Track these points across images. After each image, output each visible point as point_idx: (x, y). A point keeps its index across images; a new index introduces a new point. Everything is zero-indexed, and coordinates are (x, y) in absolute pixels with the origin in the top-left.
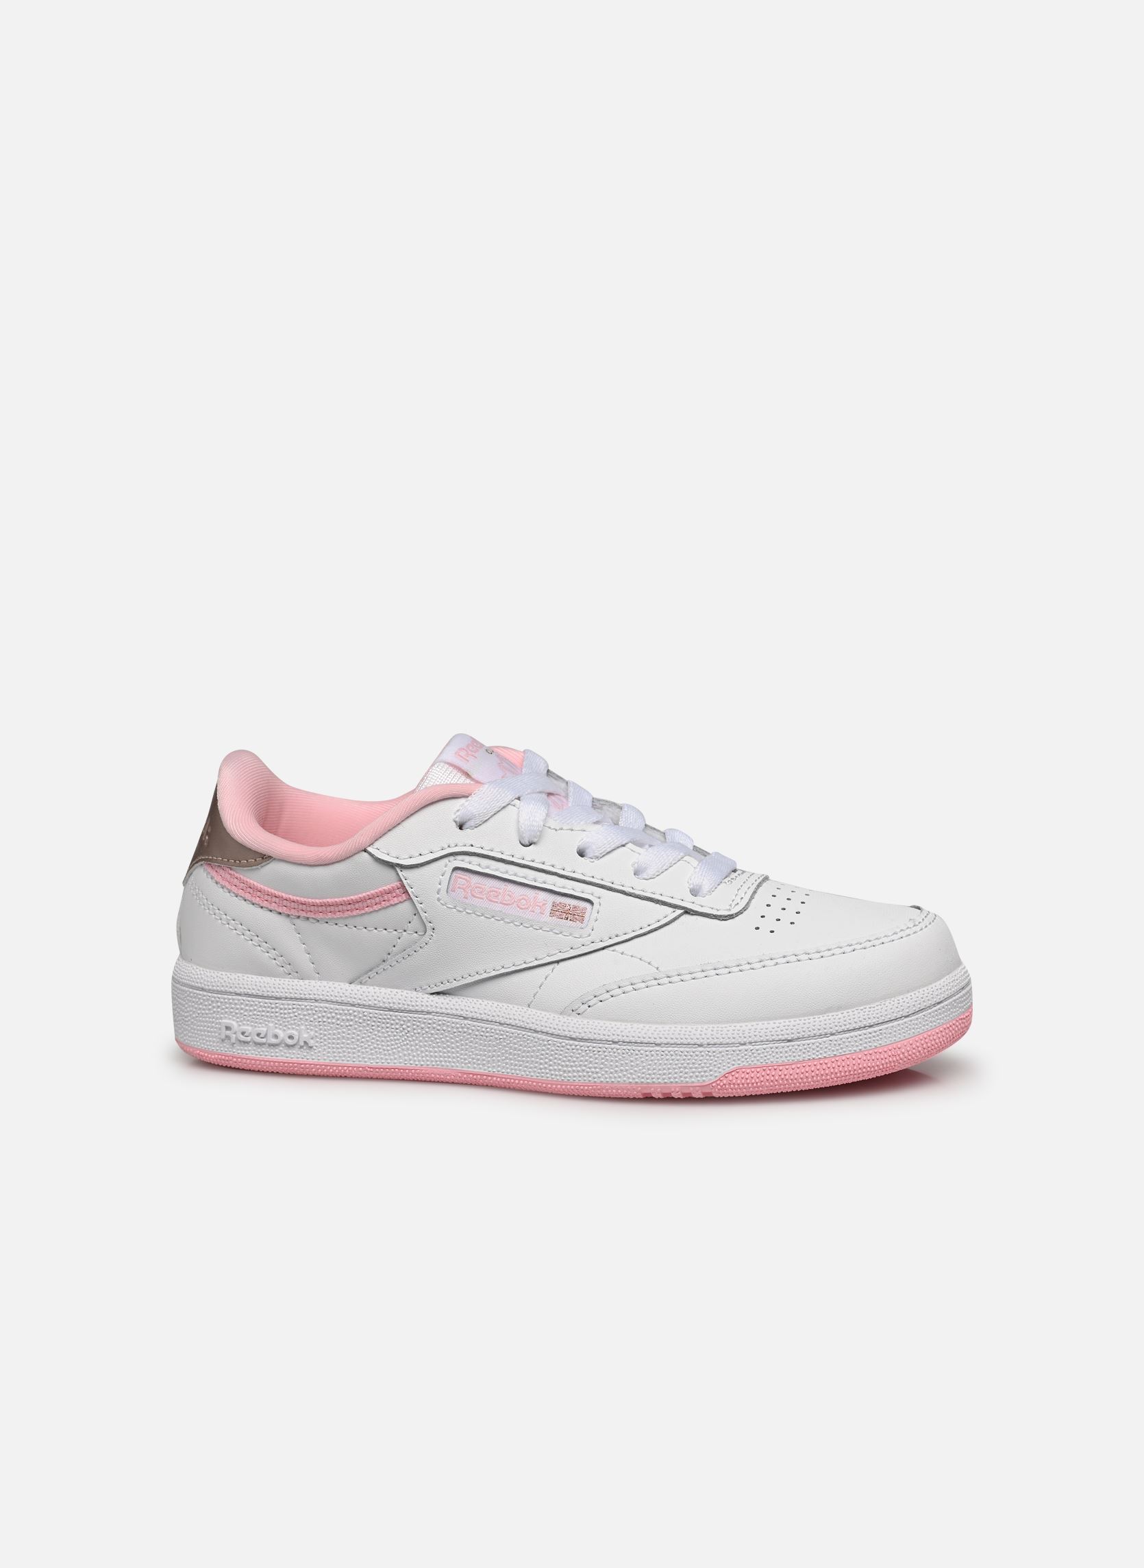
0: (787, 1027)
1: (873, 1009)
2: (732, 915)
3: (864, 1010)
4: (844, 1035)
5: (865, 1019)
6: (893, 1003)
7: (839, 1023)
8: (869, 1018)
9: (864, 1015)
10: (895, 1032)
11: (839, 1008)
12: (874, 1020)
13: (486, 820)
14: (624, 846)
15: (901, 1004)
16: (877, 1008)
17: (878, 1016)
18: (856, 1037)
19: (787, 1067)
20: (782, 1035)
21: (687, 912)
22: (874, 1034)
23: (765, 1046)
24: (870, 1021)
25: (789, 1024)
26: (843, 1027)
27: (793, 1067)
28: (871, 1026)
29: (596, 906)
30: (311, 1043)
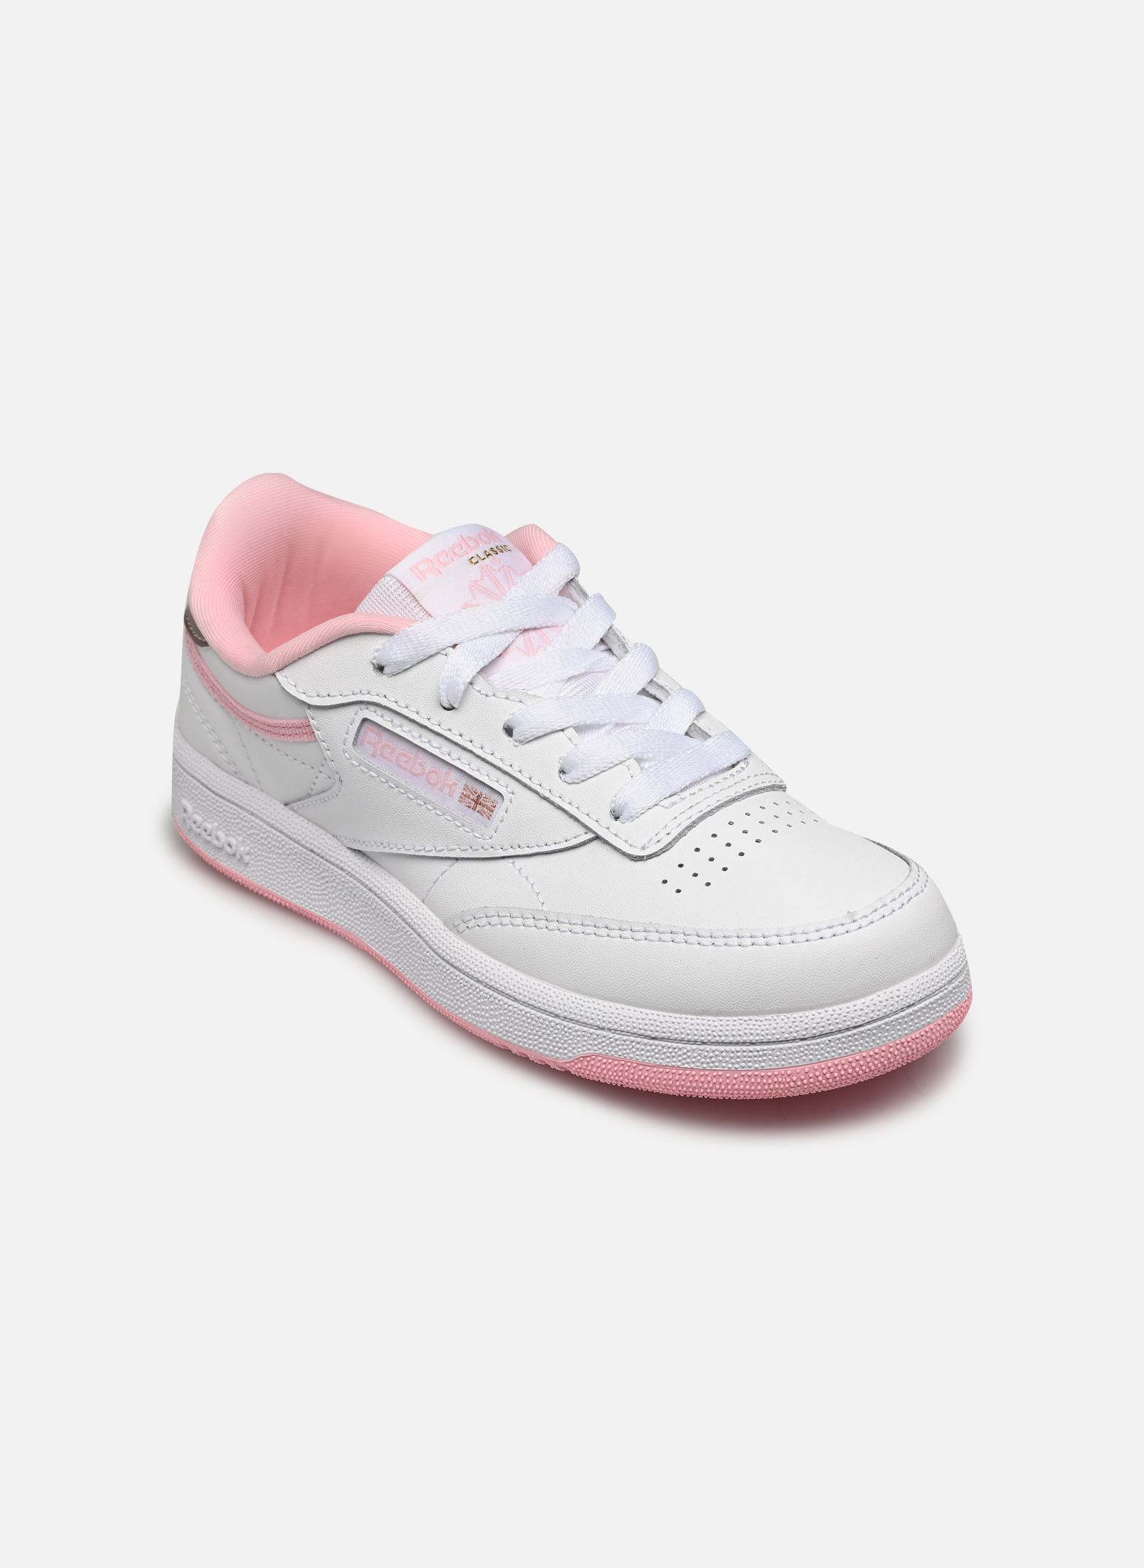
0: (652, 1022)
1: (760, 1023)
2: (643, 857)
3: (749, 1022)
4: (718, 1047)
5: (746, 1034)
6: (786, 1020)
7: (713, 1031)
8: (752, 1034)
9: (746, 1029)
10: (785, 1055)
11: (718, 1013)
12: (757, 1038)
13: (407, 669)
14: (562, 730)
15: (797, 1024)
16: (765, 1022)
17: (763, 1033)
18: (733, 1052)
19: (648, 1068)
20: (646, 1030)
21: (597, 837)
22: (756, 1053)
23: (625, 1038)
24: (751, 1038)
25: (656, 1018)
26: (717, 1038)
27: (655, 1069)
28: (752, 1044)
29: (506, 803)
30: (247, 858)
